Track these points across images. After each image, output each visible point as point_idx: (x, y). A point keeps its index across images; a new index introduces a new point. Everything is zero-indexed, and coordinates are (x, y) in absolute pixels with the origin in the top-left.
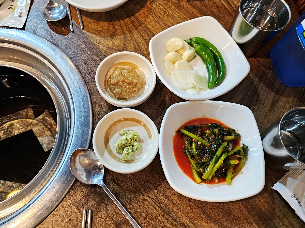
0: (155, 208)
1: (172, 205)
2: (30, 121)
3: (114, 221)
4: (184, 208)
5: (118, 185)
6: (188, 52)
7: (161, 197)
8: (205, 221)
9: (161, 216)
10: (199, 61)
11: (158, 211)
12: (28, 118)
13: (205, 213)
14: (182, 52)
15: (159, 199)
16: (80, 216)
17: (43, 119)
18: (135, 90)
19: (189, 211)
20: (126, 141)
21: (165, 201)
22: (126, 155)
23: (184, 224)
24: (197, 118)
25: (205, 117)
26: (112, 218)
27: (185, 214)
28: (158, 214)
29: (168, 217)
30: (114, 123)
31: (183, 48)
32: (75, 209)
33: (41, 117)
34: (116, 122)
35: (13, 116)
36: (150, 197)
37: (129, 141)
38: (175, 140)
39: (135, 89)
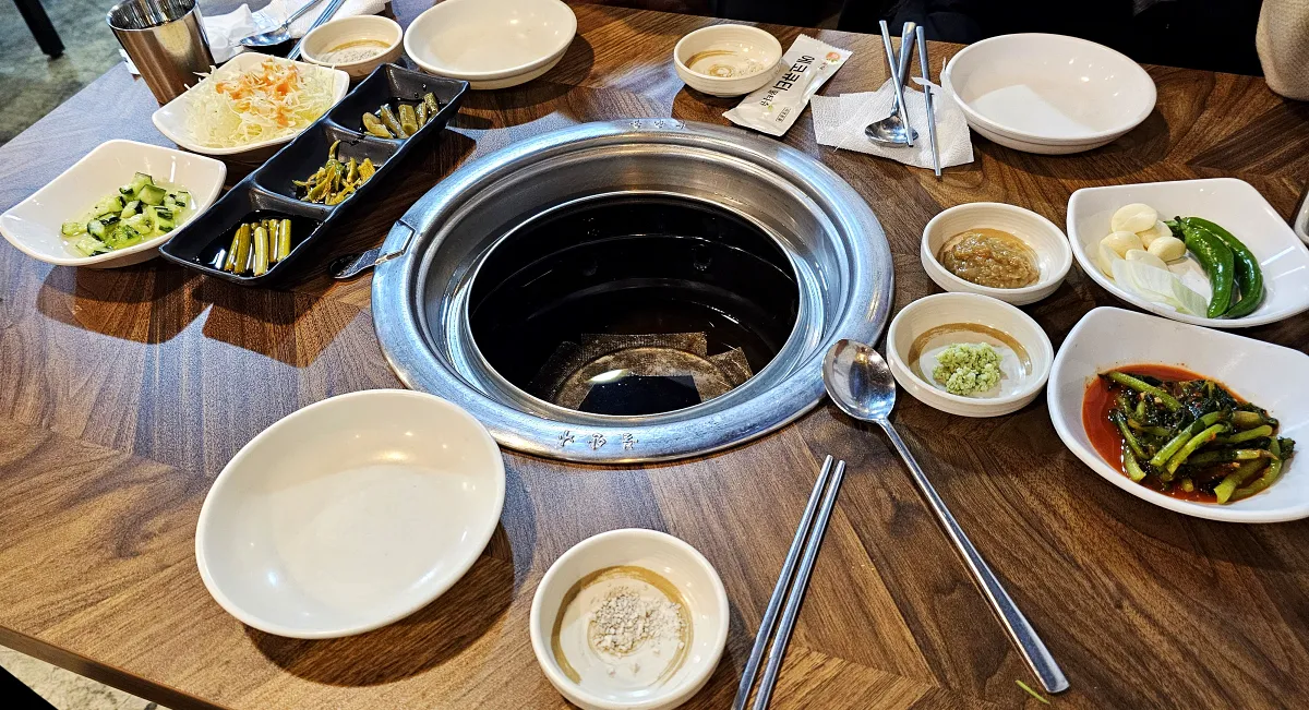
0: (1004, 508)
1: (1051, 515)
2: (694, 358)
3: (893, 499)
4: (1082, 531)
5: (921, 441)
6: (1166, 240)
7: (1025, 493)
8: (1136, 573)
9: (1017, 528)
10: (1191, 269)
11: (1010, 515)
12: (692, 353)
13: (1140, 559)
14: (1149, 240)
15: (1018, 495)
16: (815, 466)
17: (726, 363)
18: (1012, 279)
19: (1096, 540)
20: (966, 355)
21: (1035, 504)
22: (960, 381)
23: (1075, 562)
24: (1161, 364)
25: (1183, 368)
26: (891, 493)
27: (1082, 543)
28: (1008, 520)
29: (1036, 536)
30: (942, 327)
31: (1154, 230)
32: (807, 452)
33: (722, 357)
34: (946, 326)
35: (659, 338)
36: (995, 485)
37: (974, 358)
38: (1090, 390)
39: (1010, 276)
